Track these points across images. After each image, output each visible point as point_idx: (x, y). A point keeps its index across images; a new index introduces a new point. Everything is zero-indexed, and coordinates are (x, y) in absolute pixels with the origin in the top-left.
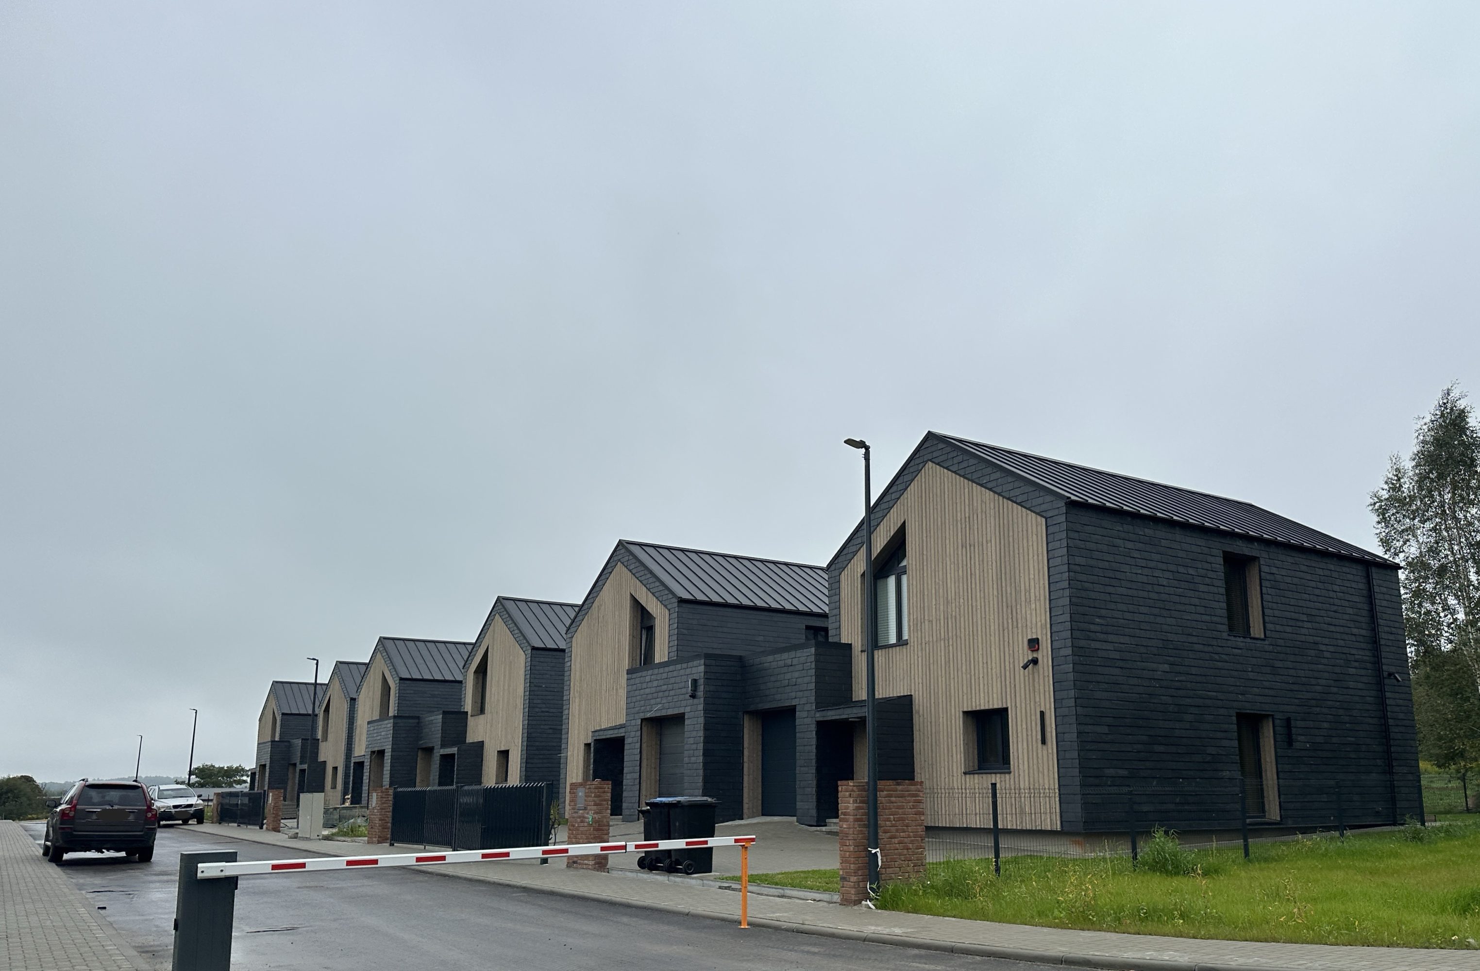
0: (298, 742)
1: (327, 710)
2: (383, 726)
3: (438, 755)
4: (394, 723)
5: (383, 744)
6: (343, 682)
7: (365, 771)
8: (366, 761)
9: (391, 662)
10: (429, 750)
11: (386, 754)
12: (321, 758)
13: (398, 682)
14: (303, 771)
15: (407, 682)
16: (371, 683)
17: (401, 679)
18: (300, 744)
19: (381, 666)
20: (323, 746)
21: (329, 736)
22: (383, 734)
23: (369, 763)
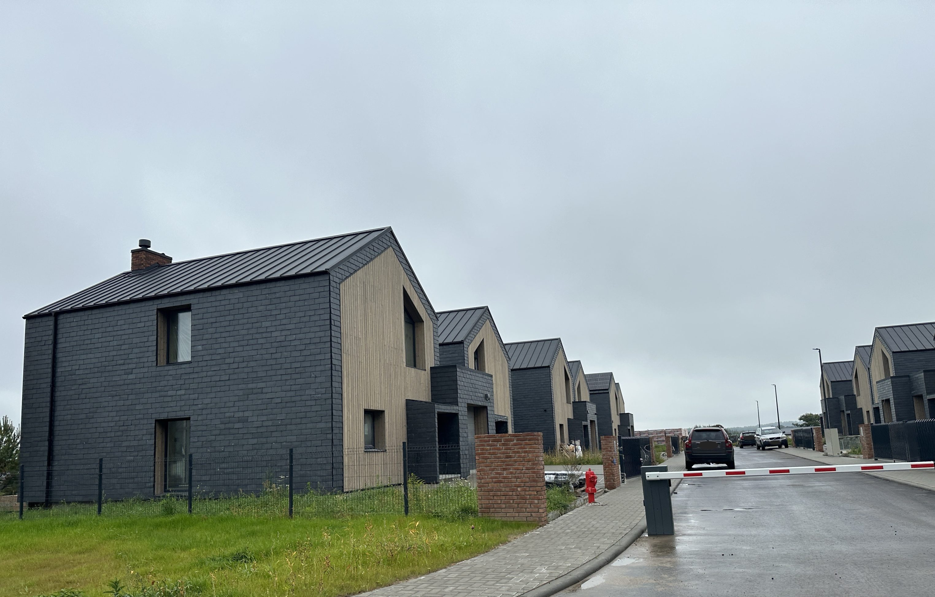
0: (842, 398)
1: (856, 376)
2: (885, 384)
3: (926, 399)
4: (892, 381)
5: (888, 395)
6: (862, 359)
7: (880, 413)
8: (880, 406)
9: (885, 343)
10: (920, 397)
11: (891, 401)
12: (859, 407)
13: (891, 354)
14: (848, 415)
15: (898, 354)
16: (876, 358)
17: (893, 352)
18: (844, 399)
19: (879, 346)
20: (858, 399)
21: (861, 392)
22: (886, 388)
23: (882, 408)
